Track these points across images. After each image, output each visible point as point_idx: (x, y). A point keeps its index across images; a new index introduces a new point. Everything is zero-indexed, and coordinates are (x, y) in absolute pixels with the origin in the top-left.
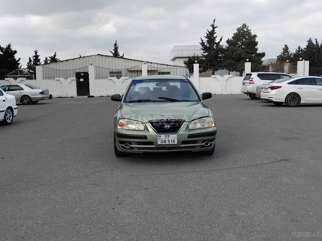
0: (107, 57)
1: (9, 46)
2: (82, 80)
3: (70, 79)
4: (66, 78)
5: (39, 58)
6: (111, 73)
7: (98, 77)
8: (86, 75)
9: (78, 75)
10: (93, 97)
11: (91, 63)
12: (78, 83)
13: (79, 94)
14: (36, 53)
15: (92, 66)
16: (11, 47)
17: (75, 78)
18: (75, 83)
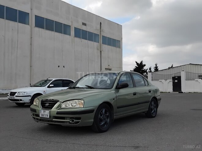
0: (196, 66)
1: (142, 62)
2: (176, 81)
3: (168, 81)
4: (166, 80)
5: (158, 68)
6: (199, 76)
7: (188, 79)
8: (179, 78)
9: (174, 78)
10: (182, 92)
11: (183, 70)
12: (174, 83)
13: (174, 90)
14: (156, 65)
15: (184, 72)
16: (143, 63)
17: (172, 80)
18: (171, 83)
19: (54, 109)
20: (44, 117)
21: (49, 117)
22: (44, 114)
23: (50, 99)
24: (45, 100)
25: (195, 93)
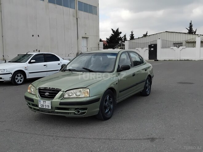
0: (172, 33)
1: (118, 29)
2: (152, 49)
3: (145, 49)
4: (142, 48)
5: (134, 36)
6: (174, 44)
7: (163, 47)
8: (155, 46)
9: (150, 47)
10: (158, 60)
11: (159, 38)
12: (150, 51)
13: (150, 58)
14: (132, 33)
15: (160, 40)
16: (119, 30)
17: (148, 48)
18: (148, 51)
19: (57, 99)
20: (44, 107)
21: (50, 108)
22: (44, 104)
23: (50, 88)
24: (43, 88)
25: (170, 60)
